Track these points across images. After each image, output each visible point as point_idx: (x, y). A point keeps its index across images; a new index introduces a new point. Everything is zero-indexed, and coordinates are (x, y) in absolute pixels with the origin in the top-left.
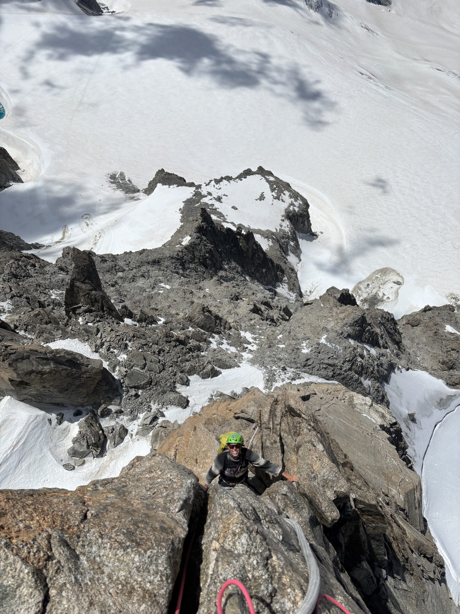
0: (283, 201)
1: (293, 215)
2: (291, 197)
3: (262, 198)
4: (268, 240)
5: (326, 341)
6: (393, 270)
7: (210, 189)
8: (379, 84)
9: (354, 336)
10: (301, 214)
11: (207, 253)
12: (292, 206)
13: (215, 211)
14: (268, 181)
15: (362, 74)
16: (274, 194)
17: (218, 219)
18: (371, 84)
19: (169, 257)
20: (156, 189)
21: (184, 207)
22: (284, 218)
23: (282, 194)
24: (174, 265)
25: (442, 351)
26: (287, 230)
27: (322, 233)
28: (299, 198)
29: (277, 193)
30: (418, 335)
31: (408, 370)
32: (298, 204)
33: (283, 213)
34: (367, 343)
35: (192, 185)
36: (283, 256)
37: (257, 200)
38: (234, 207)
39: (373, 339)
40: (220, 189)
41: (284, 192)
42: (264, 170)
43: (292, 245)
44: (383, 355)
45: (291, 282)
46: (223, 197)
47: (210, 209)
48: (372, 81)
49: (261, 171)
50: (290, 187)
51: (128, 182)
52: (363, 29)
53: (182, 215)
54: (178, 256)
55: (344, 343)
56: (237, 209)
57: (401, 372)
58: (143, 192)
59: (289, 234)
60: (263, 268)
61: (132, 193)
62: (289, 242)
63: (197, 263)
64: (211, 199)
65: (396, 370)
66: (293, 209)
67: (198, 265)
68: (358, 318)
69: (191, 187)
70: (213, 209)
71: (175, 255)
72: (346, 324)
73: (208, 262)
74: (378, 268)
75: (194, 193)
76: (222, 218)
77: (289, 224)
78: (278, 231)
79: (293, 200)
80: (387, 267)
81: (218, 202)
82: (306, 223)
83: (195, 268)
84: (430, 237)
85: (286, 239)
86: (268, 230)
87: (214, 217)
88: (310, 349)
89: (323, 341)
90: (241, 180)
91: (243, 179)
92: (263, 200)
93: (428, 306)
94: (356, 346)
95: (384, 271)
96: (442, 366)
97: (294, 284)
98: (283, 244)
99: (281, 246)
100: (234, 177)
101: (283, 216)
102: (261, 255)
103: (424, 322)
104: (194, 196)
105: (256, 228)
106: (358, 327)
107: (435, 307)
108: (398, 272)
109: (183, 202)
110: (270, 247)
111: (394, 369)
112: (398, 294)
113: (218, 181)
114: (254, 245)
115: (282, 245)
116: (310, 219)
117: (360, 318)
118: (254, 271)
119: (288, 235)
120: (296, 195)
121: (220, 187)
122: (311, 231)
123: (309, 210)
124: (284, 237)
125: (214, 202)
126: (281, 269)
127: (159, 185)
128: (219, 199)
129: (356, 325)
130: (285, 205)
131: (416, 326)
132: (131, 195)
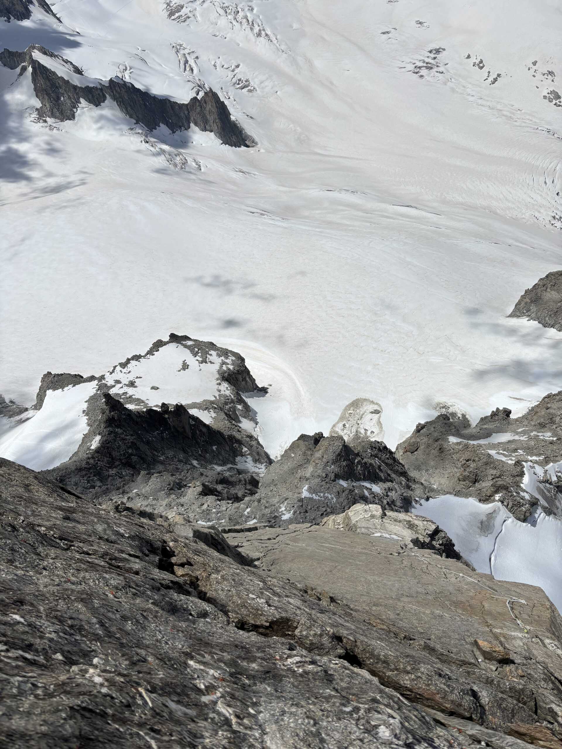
0: (211, 362)
1: (229, 375)
2: (219, 356)
3: (185, 366)
4: (209, 412)
5: (310, 492)
6: (365, 399)
7: (117, 375)
8: (273, 217)
9: (344, 475)
10: (238, 371)
11: (128, 448)
12: (224, 366)
13: (131, 399)
14: (186, 346)
15: (253, 213)
16: (198, 358)
17: (137, 407)
18: (266, 219)
19: (76, 469)
20: (46, 398)
21: (88, 407)
22: (219, 381)
23: (208, 356)
24: (85, 478)
25: (457, 468)
26: (228, 393)
27: (271, 385)
28: (229, 354)
29: (202, 357)
30: (422, 460)
31: (427, 499)
32: (230, 361)
33: (217, 376)
34: (365, 479)
35: (92, 378)
36: (234, 425)
37: (179, 371)
38: (153, 388)
39: (369, 472)
40: (129, 372)
41: (210, 353)
42: (177, 336)
43: (241, 409)
44: (390, 489)
45: (253, 451)
46: (136, 380)
47: (123, 399)
48: (265, 216)
49: (174, 338)
50: (215, 345)
51: (10, 404)
52: (238, 173)
53: (87, 417)
54: (89, 464)
55: (334, 488)
56: (158, 388)
57: (421, 505)
58: (33, 409)
59: (232, 397)
60: (212, 446)
61: (17, 415)
62: (235, 406)
63: (119, 465)
64: (122, 387)
65: (414, 503)
66: (227, 367)
67: (121, 469)
68: (339, 450)
69: (92, 381)
70: (127, 398)
71: (84, 465)
72: (328, 462)
73: (134, 458)
74: (347, 403)
75: (97, 387)
76: (142, 404)
77: (227, 386)
78: (218, 398)
79: (223, 358)
80: (357, 398)
81: (132, 388)
82: (248, 379)
83: (118, 473)
84: (389, 350)
85: (230, 404)
86: (204, 401)
87: (130, 407)
88: (292, 511)
89: (305, 494)
90: (153, 355)
91: (155, 353)
92: (188, 368)
93: (419, 424)
94: (351, 488)
95: (356, 404)
96: (464, 483)
97: (258, 454)
98: (229, 410)
99: (226, 414)
100: (143, 354)
101: (217, 379)
102: (204, 430)
103: (422, 443)
104: (97, 390)
105: (189, 402)
106: (344, 461)
107: (427, 423)
108: (371, 400)
109: (86, 402)
110: (213, 418)
111: (410, 503)
112: (381, 424)
113: (124, 365)
114: (191, 420)
115: (228, 413)
116: (251, 373)
117: (342, 449)
118: (202, 452)
119: (232, 399)
120: (225, 353)
121: (129, 370)
122: (258, 387)
123: (246, 364)
124: (228, 402)
125: (126, 389)
126: (235, 440)
127: (49, 392)
128: (132, 384)
129: (340, 459)
130: (216, 367)
131: (416, 450)
132: (18, 418)
